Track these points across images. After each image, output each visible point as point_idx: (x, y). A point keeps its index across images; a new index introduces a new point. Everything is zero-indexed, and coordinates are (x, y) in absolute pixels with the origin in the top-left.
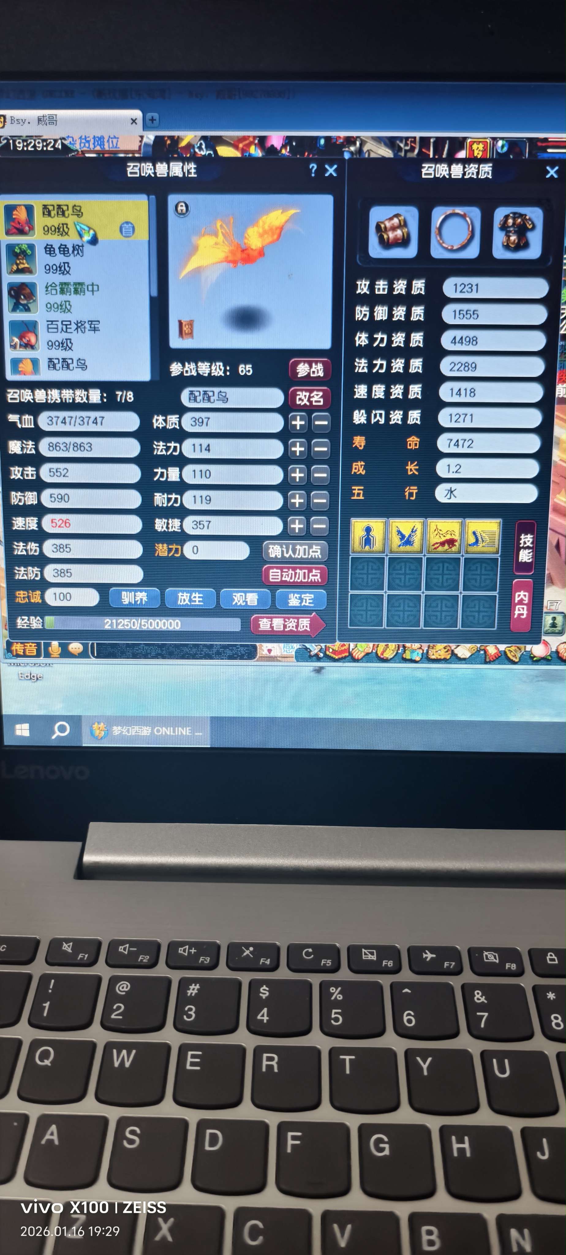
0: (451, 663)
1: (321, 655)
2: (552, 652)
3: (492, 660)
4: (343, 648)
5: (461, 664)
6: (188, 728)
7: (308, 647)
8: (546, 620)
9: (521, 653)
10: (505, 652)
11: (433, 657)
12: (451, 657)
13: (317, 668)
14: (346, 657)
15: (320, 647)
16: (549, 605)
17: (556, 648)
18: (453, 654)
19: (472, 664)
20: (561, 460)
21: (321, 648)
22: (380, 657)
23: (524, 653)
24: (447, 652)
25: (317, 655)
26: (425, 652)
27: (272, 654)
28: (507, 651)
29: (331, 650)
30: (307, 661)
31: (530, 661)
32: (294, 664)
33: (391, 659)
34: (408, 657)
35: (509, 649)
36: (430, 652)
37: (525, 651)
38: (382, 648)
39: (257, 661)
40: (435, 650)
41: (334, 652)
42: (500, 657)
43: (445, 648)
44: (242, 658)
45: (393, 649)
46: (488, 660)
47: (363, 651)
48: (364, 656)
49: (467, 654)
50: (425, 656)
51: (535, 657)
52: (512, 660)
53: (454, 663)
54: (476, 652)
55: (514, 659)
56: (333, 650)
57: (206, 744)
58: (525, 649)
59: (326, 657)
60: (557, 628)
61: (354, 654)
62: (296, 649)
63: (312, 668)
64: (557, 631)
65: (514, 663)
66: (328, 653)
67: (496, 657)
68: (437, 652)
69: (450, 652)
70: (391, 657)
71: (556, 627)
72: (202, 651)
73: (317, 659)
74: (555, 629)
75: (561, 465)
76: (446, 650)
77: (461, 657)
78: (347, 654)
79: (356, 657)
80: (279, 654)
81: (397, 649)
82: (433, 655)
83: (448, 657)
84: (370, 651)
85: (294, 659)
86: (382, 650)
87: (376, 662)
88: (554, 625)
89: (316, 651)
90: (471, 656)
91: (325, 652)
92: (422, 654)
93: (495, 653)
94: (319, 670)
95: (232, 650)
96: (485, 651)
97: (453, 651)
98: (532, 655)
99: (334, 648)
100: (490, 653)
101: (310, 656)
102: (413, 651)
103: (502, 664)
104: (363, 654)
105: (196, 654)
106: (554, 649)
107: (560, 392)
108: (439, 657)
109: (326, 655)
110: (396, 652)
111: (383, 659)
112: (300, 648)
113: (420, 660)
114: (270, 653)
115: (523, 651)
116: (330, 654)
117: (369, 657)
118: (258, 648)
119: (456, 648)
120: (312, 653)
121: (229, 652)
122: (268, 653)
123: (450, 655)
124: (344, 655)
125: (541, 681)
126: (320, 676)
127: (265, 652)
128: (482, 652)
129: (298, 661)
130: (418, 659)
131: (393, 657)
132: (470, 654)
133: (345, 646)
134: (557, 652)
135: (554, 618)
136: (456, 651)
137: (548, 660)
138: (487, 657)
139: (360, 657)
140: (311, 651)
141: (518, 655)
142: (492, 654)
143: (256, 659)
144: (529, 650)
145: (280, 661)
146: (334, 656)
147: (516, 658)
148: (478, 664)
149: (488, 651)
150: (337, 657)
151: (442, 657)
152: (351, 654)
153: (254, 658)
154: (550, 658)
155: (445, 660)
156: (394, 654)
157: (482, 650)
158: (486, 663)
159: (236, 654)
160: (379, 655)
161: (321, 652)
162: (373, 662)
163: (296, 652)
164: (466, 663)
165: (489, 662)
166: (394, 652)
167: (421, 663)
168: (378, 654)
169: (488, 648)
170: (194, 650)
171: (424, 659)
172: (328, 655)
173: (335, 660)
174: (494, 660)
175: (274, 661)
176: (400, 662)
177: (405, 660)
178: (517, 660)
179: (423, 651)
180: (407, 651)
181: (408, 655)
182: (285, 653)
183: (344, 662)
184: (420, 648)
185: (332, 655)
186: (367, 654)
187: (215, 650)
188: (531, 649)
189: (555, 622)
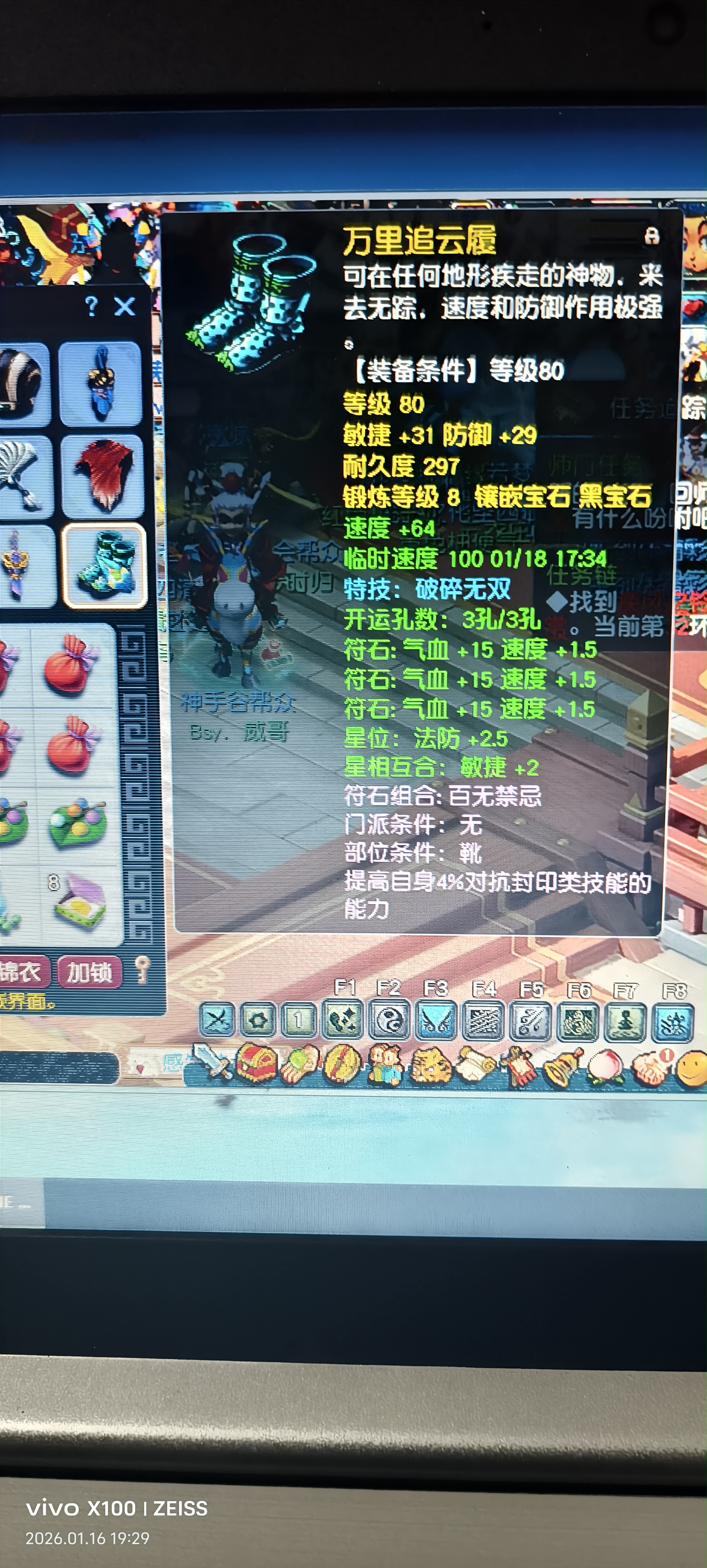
0: (452, 1089)
1: (229, 1076)
2: (624, 1069)
3: (522, 1084)
4: (266, 1064)
5: (470, 1090)
6: (7, 1197)
7: (206, 1062)
8: (613, 1016)
9: (571, 1073)
10: (543, 1070)
11: (421, 1079)
12: (451, 1079)
13: (223, 1098)
14: (271, 1078)
15: (227, 1062)
16: (617, 990)
17: (631, 1064)
18: (454, 1072)
19: (487, 1090)
20: (629, 744)
21: (229, 1064)
22: (330, 1079)
23: (577, 1072)
24: (444, 1069)
25: (221, 1075)
26: (406, 1069)
27: (144, 1074)
28: (546, 1068)
29: (245, 1068)
30: (205, 1086)
31: (587, 1086)
32: (182, 1090)
33: (348, 1082)
34: (379, 1079)
35: (550, 1065)
36: (415, 1069)
37: (578, 1069)
38: (334, 1062)
39: (120, 1084)
40: (423, 1068)
41: (250, 1070)
42: (533, 1078)
43: (440, 1064)
44: (92, 1080)
45: (351, 1065)
46: (514, 1084)
47: (301, 1069)
48: (302, 1077)
49: (479, 1075)
50: (406, 1077)
51: (595, 1078)
52: (556, 1084)
53: (458, 1090)
54: (494, 1070)
55: (560, 1082)
56: (249, 1066)
57: (39, 1223)
58: (578, 1065)
59: (237, 1079)
60: (632, 1030)
61: (285, 1075)
62: (185, 1064)
63: (213, 1098)
64: (632, 1035)
65: (559, 1088)
66: (240, 1072)
67: (528, 1079)
68: (426, 1070)
69: (450, 1071)
70: (350, 1078)
71: (630, 1028)
72: (26, 1067)
73: (222, 1082)
74: (628, 1031)
75: (630, 752)
76: (442, 1067)
77: (470, 1079)
78: (274, 1074)
79: (290, 1079)
80: (157, 1076)
81: (358, 1064)
82: (421, 1075)
83: (446, 1079)
84: (313, 1069)
85: (182, 1083)
86: (332, 1068)
87: (324, 1088)
88: (626, 1025)
89: (219, 1070)
90: (487, 1075)
91: (236, 1069)
92: (402, 1074)
93: (527, 1072)
94: (226, 1102)
95: (75, 1067)
96: (510, 1070)
97: (454, 1068)
98: (590, 1076)
99: (251, 1064)
100: (518, 1071)
101: (210, 1078)
102: (386, 1069)
103: (540, 1091)
104: (300, 1074)
105: (15, 1072)
106: (628, 1066)
107: (625, 629)
108: (431, 1079)
109: (235, 1075)
110: (357, 1070)
111: (335, 1081)
112: (191, 1064)
113: (399, 1084)
114: (141, 1072)
115: (574, 1068)
116: (244, 1074)
117: (309, 1079)
118: (120, 1063)
119: (459, 1064)
120: (213, 1073)
121: (70, 1070)
122: (137, 1072)
123: (450, 1076)
124: (268, 1076)
125: (608, 1119)
126: (229, 1112)
127: (132, 1071)
128: (504, 1071)
129: (189, 1086)
130: (395, 1082)
131: (352, 1079)
132: (484, 1074)
133: (270, 1059)
134: (633, 1070)
135: (626, 1014)
136: (459, 1069)
137: (618, 1084)
138: (514, 1079)
139: (295, 1080)
140: (210, 1069)
141: (567, 1074)
142: (522, 1074)
143: (116, 1083)
144: (585, 1067)
145: (160, 1086)
146: (251, 1077)
147: (563, 1081)
148: (498, 1090)
149: (514, 1068)
150: (255, 1080)
151: (437, 1080)
152: (279, 1074)
153: (115, 1080)
154: (621, 1081)
155: (441, 1085)
156: (355, 1073)
157: (504, 1067)
158: (511, 1089)
159: (80, 1074)
160: (329, 1075)
161: (228, 1071)
162: (318, 1088)
163: (185, 1071)
164: (477, 1090)
165: (517, 1089)
166: (353, 1071)
167: (401, 1089)
168: (326, 1074)
169: (514, 1063)
170: (12, 1066)
171: (405, 1082)
172: (241, 1076)
173: (253, 1085)
174: (525, 1085)
175: (147, 1085)
176: (365, 1088)
177: (373, 1084)
178: (564, 1085)
179: (403, 1068)
180: (375, 1069)
181: (377, 1076)
182: (167, 1072)
183: (268, 1088)
184: (399, 1064)
185: (248, 1076)
186: (308, 1074)
187: (46, 1067)
188: (588, 1066)
189: (629, 1018)
